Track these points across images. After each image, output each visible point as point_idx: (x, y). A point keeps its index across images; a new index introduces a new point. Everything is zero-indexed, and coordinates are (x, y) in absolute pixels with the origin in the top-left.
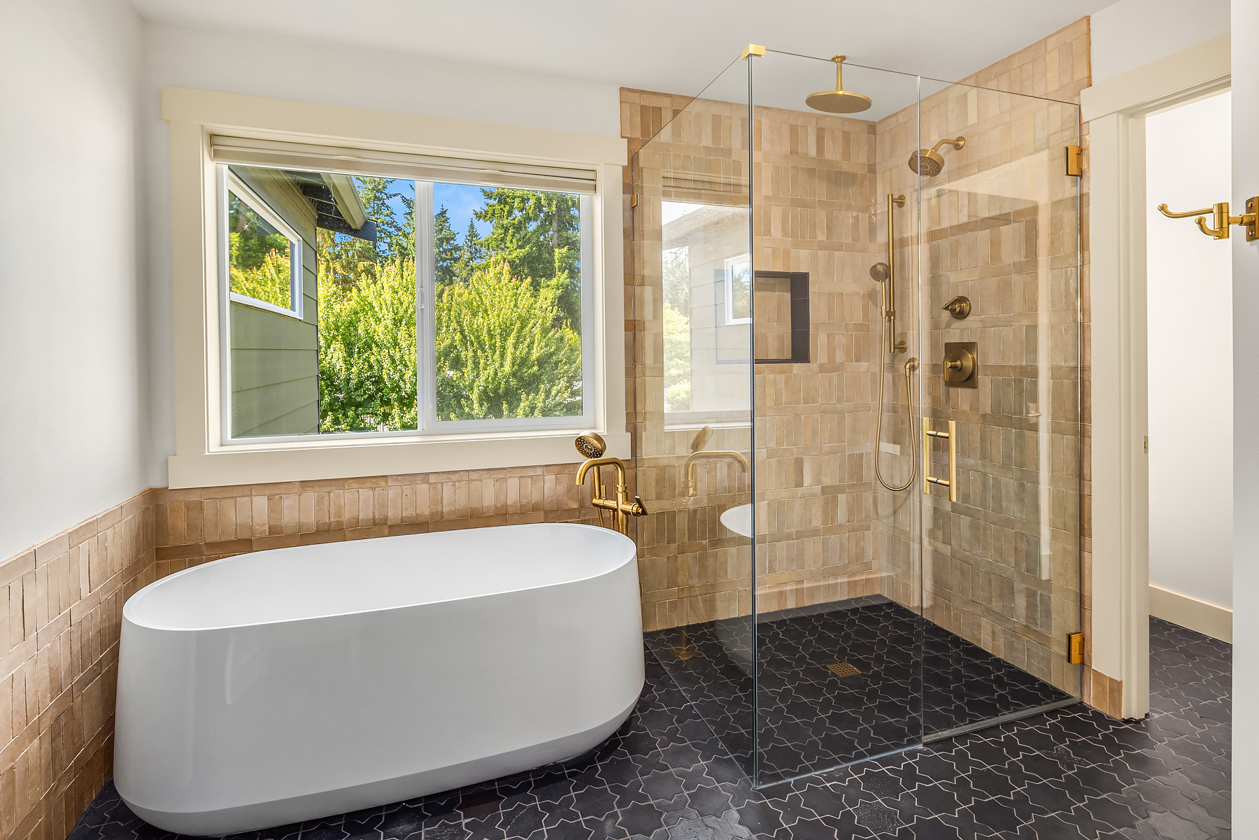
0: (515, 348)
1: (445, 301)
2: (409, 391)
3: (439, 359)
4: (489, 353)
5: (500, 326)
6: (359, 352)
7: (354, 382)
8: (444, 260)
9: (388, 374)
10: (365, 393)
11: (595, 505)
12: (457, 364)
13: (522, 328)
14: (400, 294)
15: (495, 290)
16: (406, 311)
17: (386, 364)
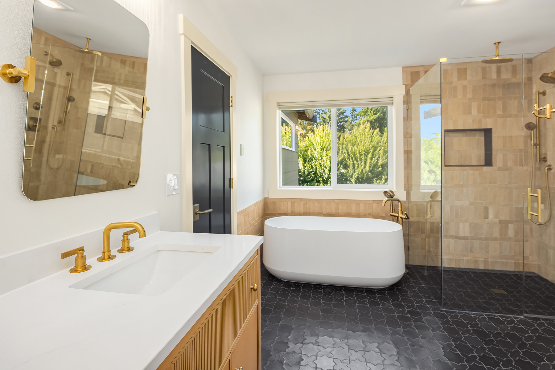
0: (371, 160)
1: (341, 140)
2: (327, 177)
3: (338, 165)
4: (359, 162)
5: (364, 150)
6: (308, 162)
7: (306, 173)
8: (341, 122)
9: (319, 170)
10: (311, 178)
11: (391, 215)
12: (346, 167)
13: (374, 151)
14: (323, 138)
15: (363, 135)
16: (325, 145)
17: (318, 166)
